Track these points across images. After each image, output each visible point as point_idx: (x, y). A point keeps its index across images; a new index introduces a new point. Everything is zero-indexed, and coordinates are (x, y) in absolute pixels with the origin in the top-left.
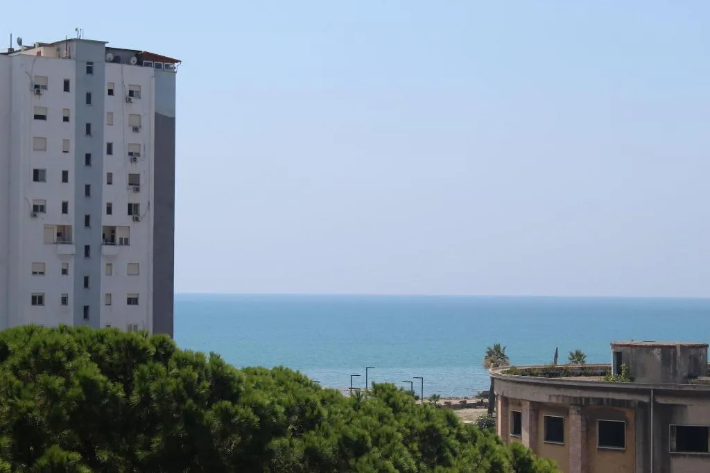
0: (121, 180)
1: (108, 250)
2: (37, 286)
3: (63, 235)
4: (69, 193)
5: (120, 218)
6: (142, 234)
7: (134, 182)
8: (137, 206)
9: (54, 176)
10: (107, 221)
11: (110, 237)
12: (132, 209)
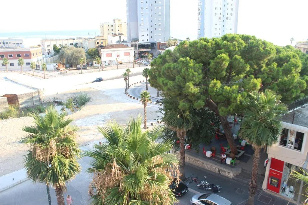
0: (230, 9)
1: (227, 21)
2: (216, 27)
3: (220, 18)
4: (221, 11)
5: (229, 15)
6: (233, 18)
7: (232, 9)
8: (232, 13)
9: (219, 9)
10: (227, 16)
11: (227, 18)
12: (231, 14)
